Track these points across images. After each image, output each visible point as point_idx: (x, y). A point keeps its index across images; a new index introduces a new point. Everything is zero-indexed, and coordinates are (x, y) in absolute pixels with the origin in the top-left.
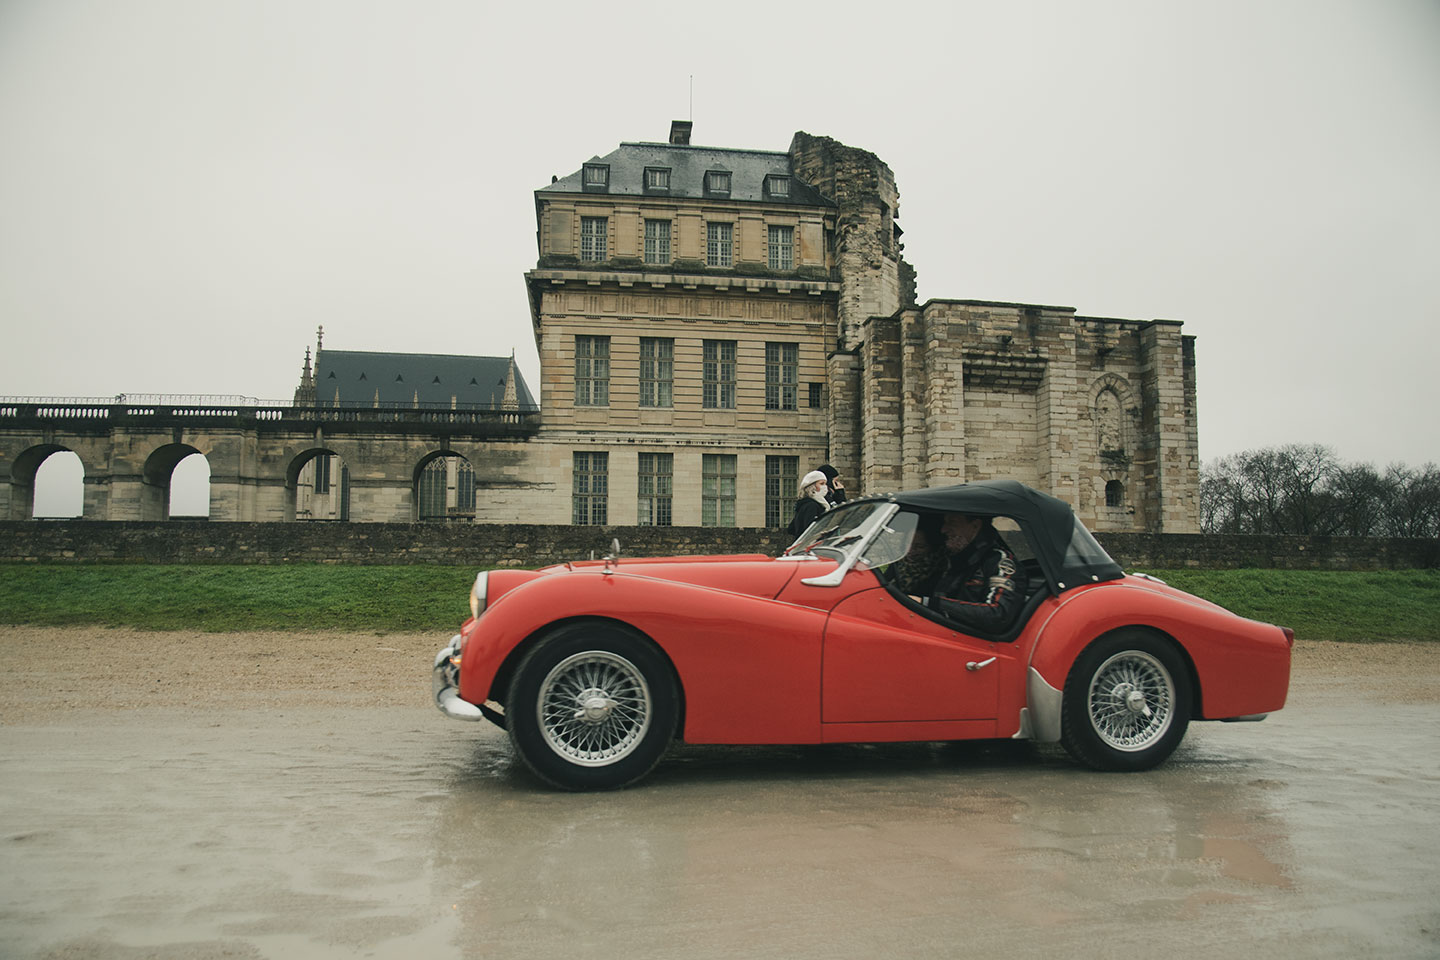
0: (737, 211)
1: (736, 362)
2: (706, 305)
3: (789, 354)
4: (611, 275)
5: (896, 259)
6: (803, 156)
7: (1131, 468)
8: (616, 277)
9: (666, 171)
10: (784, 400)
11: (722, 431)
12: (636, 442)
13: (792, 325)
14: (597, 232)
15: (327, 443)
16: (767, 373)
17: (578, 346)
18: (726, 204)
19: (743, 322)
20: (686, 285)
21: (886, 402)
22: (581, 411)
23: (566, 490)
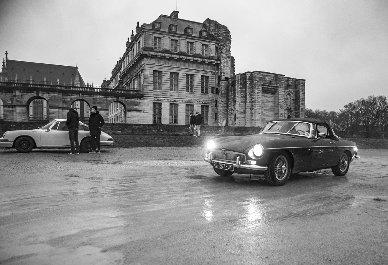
0: (195, 39)
1: (194, 80)
2: (187, 64)
3: (207, 79)
6: (209, 25)
7: (293, 113)
8: (165, 55)
9: (176, 26)
10: (205, 91)
11: (191, 98)
12: (169, 101)
13: (209, 71)
14: (158, 42)
15: (83, 98)
16: (201, 84)
17: (154, 73)
18: (191, 37)
19: (196, 70)
20: (182, 58)
21: (242, 95)
22: (155, 91)
23: (151, 113)
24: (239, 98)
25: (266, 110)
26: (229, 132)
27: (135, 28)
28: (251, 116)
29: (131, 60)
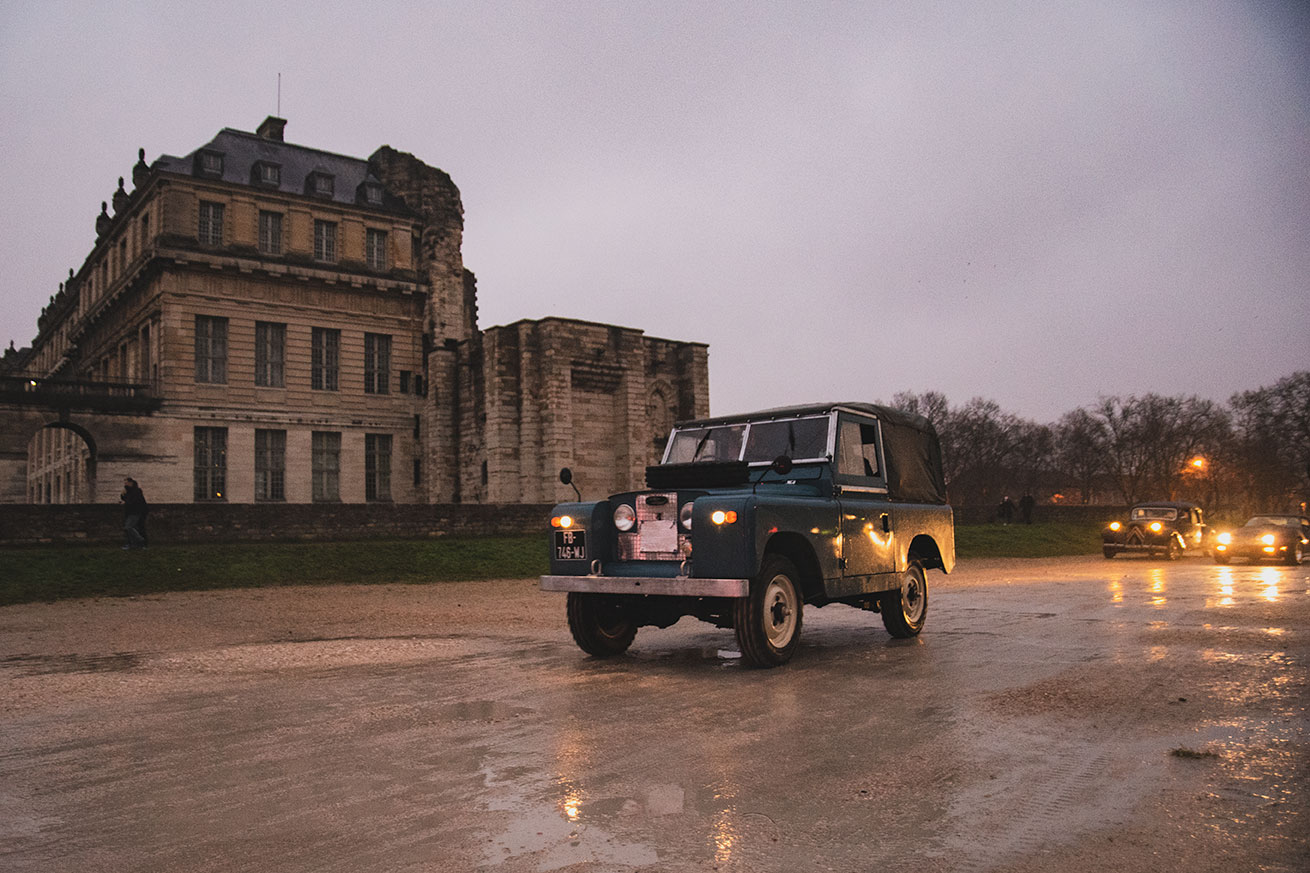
0: (341, 213)
1: (338, 349)
2: (314, 295)
3: (384, 344)
4: (232, 261)
6: (390, 168)
8: (237, 263)
9: (276, 167)
10: (379, 385)
11: (329, 411)
12: (254, 419)
13: (390, 320)
14: (214, 217)
16: (364, 360)
17: (198, 325)
18: (330, 204)
19: (346, 314)
20: (299, 276)
21: (508, 396)
22: (203, 387)
23: (188, 463)
24: (495, 408)
25: (586, 446)
26: (474, 524)
27: (132, 170)
28: (538, 465)
29: (114, 277)
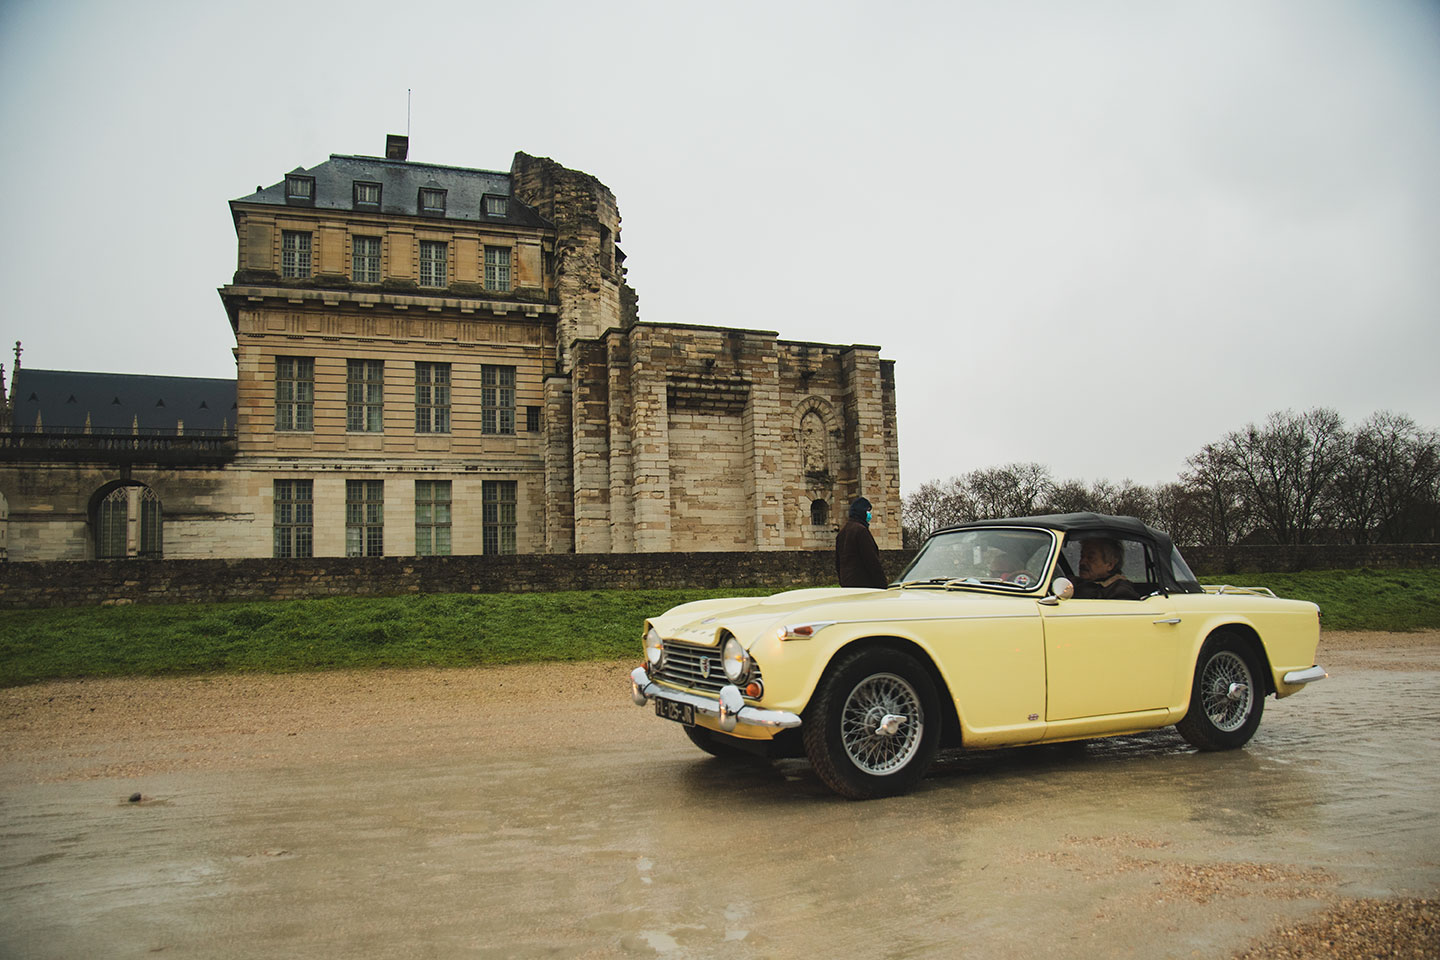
0: (452, 231)
1: (450, 384)
2: (418, 326)
3: (507, 377)
5: (619, 283)
6: (523, 176)
7: (835, 487)
8: (320, 295)
9: (373, 186)
10: (502, 424)
11: (436, 456)
12: (343, 469)
13: (511, 347)
14: (301, 248)
16: (484, 397)
17: (279, 368)
18: (440, 223)
19: (457, 344)
20: (396, 305)
21: (594, 425)
22: (282, 436)
23: (266, 520)
24: (578, 441)
25: (703, 483)
28: (628, 510)
